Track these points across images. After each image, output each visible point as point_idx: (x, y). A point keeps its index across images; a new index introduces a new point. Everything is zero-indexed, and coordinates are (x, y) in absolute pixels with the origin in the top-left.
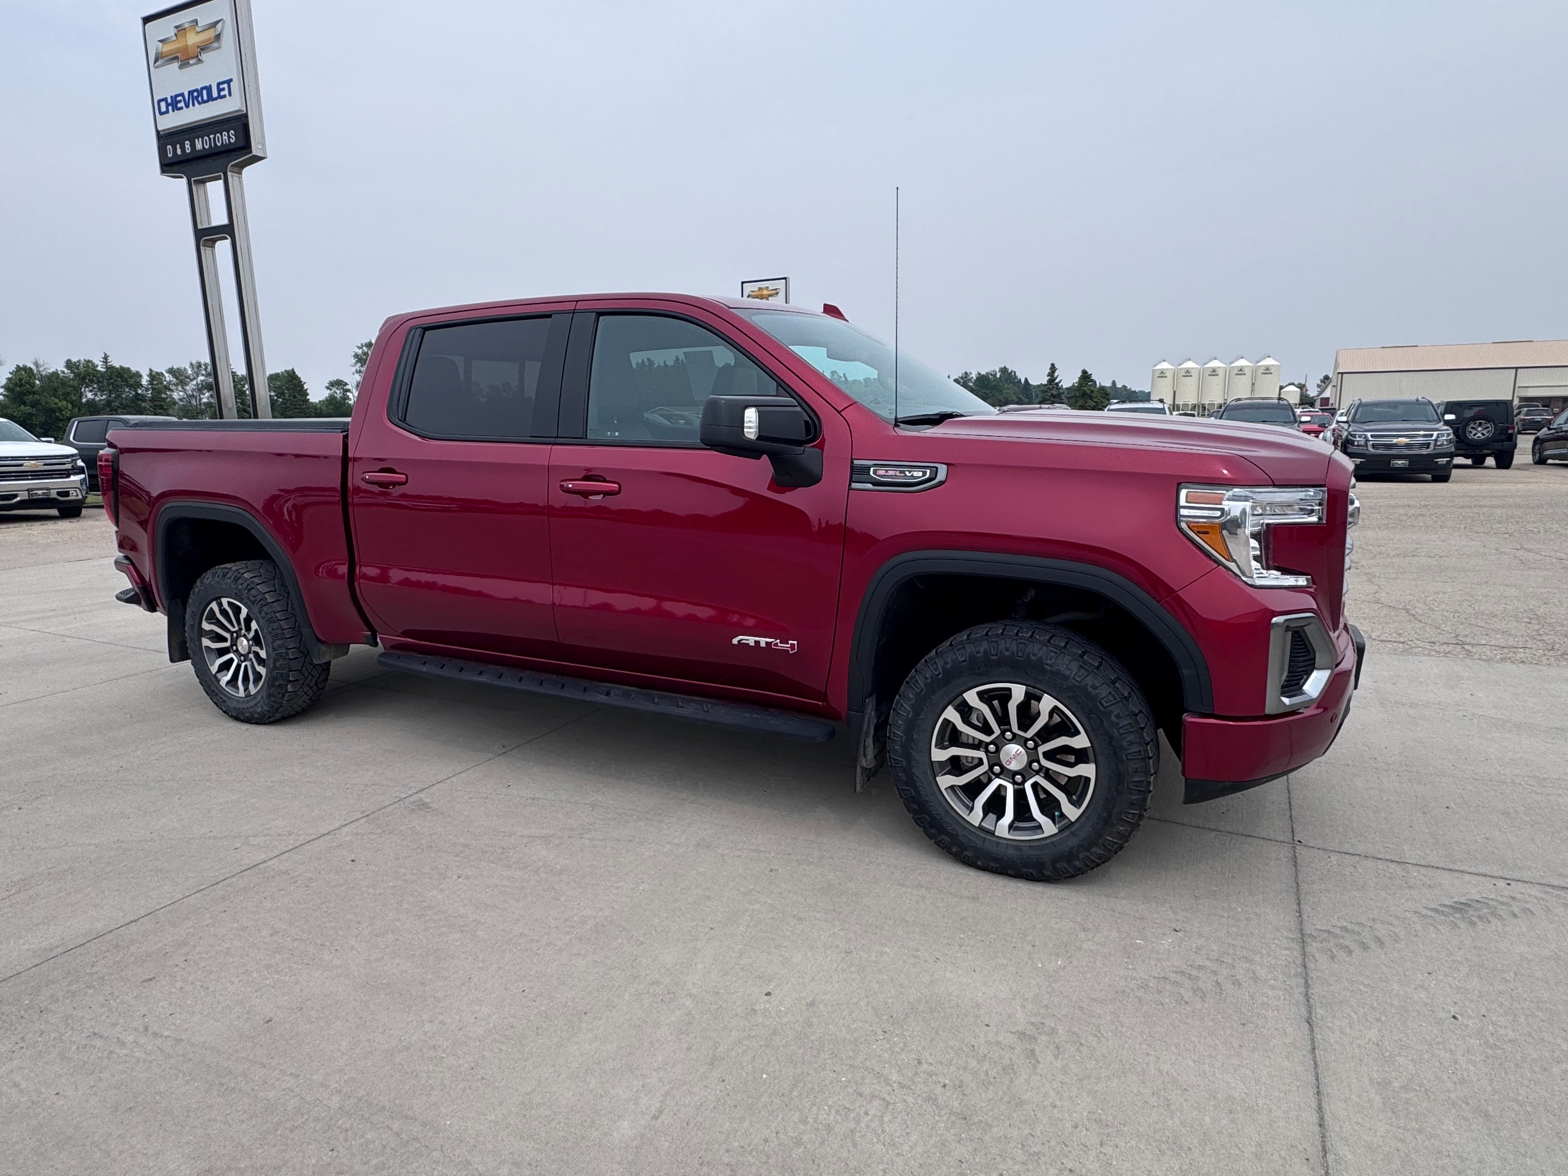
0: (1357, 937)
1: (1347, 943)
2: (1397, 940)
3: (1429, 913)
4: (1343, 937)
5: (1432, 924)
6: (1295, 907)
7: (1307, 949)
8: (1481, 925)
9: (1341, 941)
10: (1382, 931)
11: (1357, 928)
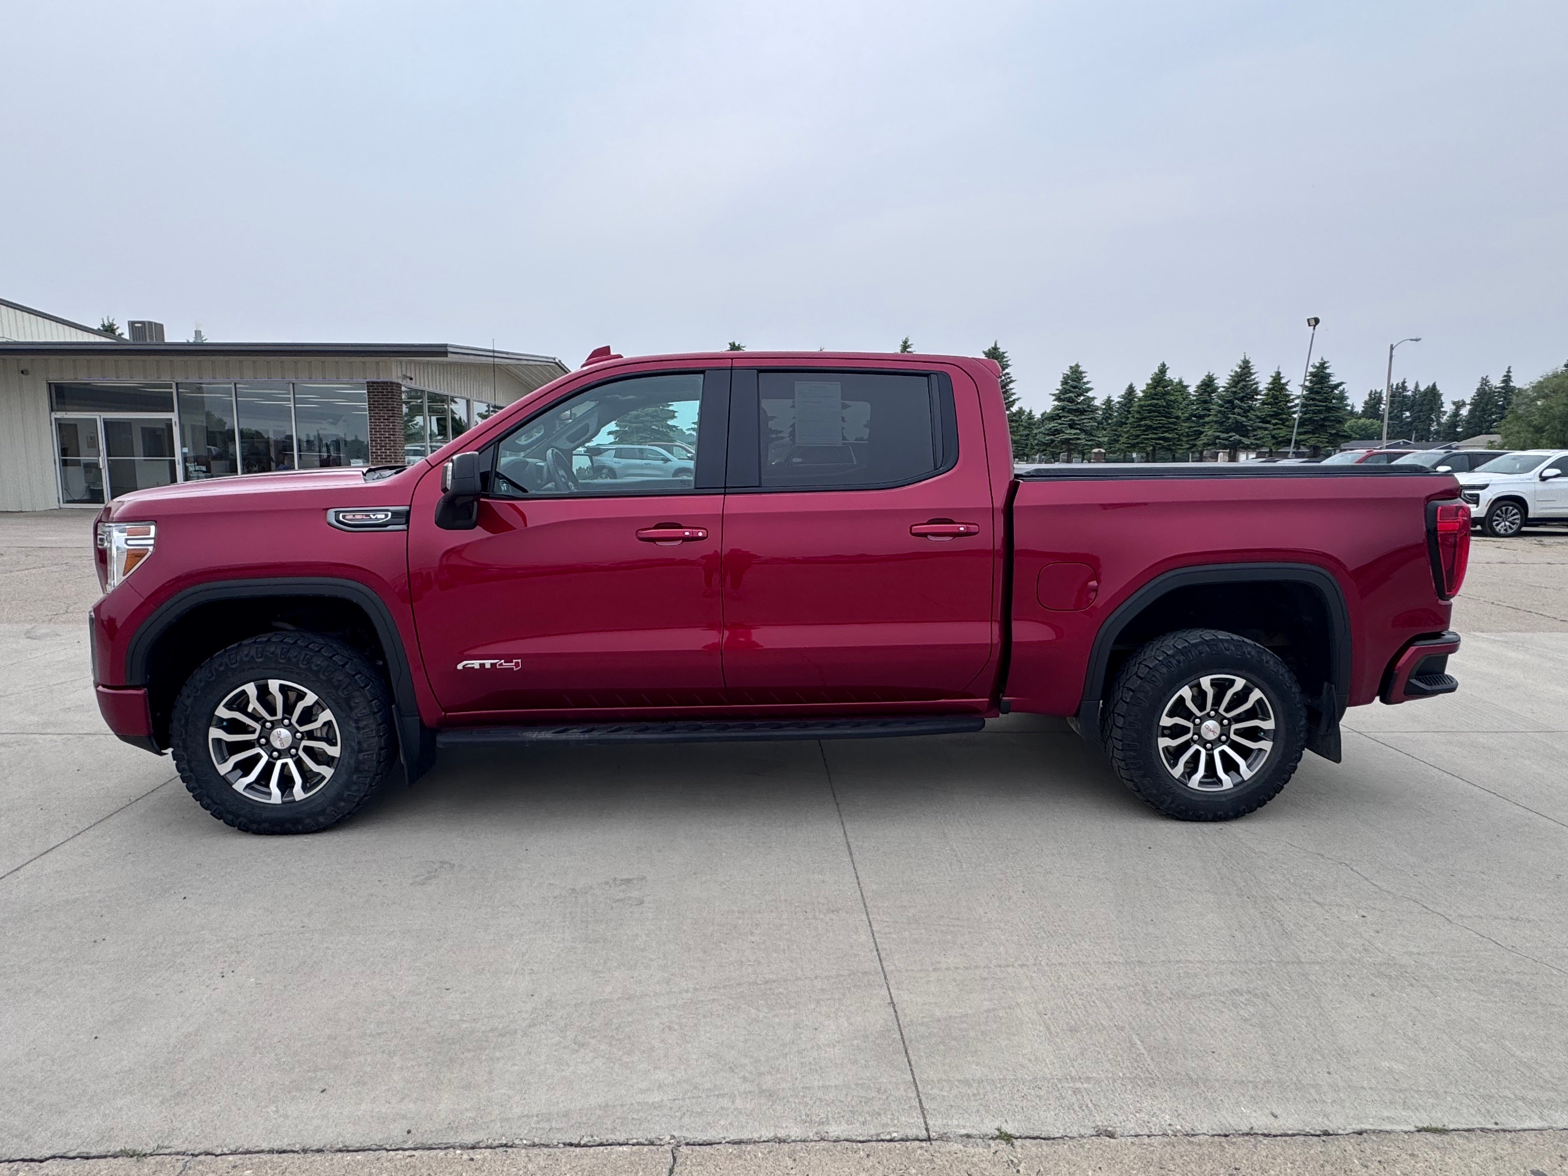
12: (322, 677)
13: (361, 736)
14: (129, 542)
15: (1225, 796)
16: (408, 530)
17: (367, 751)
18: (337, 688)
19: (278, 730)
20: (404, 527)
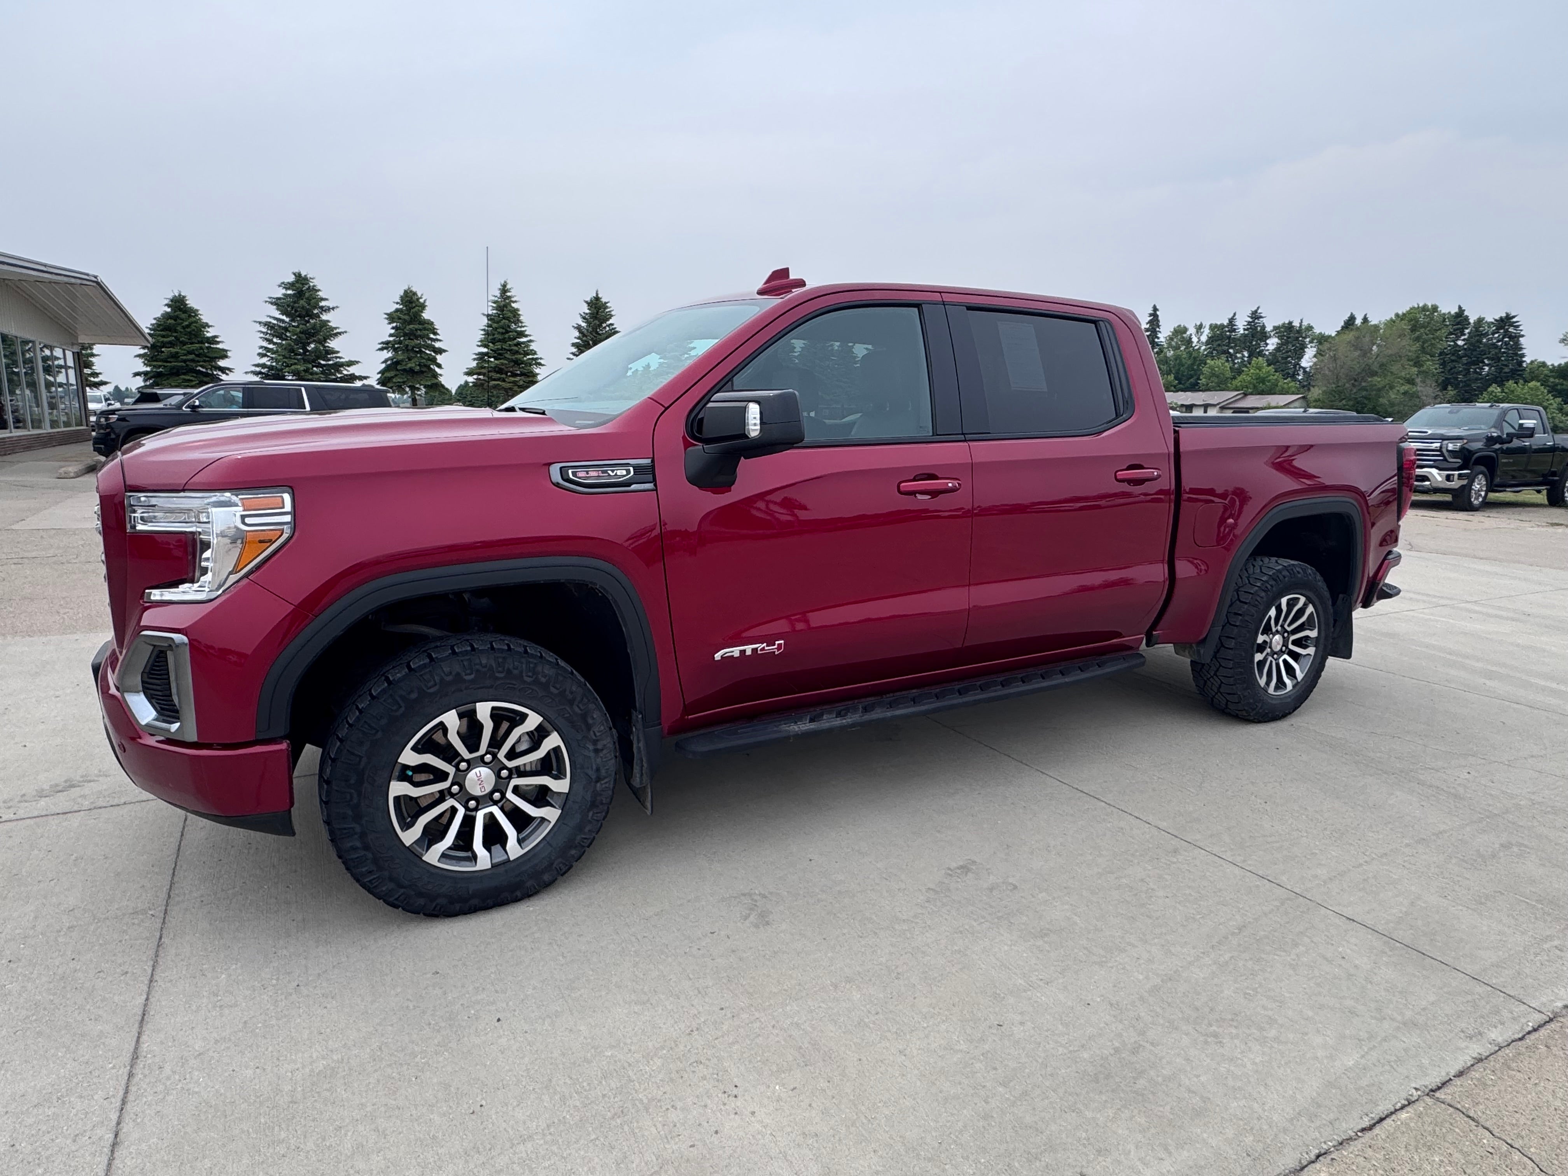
12: (552, 689)
13: (599, 760)
14: (248, 520)
15: (1290, 697)
16: (656, 490)
17: (605, 778)
18: (571, 702)
19: (477, 770)
20: (650, 486)
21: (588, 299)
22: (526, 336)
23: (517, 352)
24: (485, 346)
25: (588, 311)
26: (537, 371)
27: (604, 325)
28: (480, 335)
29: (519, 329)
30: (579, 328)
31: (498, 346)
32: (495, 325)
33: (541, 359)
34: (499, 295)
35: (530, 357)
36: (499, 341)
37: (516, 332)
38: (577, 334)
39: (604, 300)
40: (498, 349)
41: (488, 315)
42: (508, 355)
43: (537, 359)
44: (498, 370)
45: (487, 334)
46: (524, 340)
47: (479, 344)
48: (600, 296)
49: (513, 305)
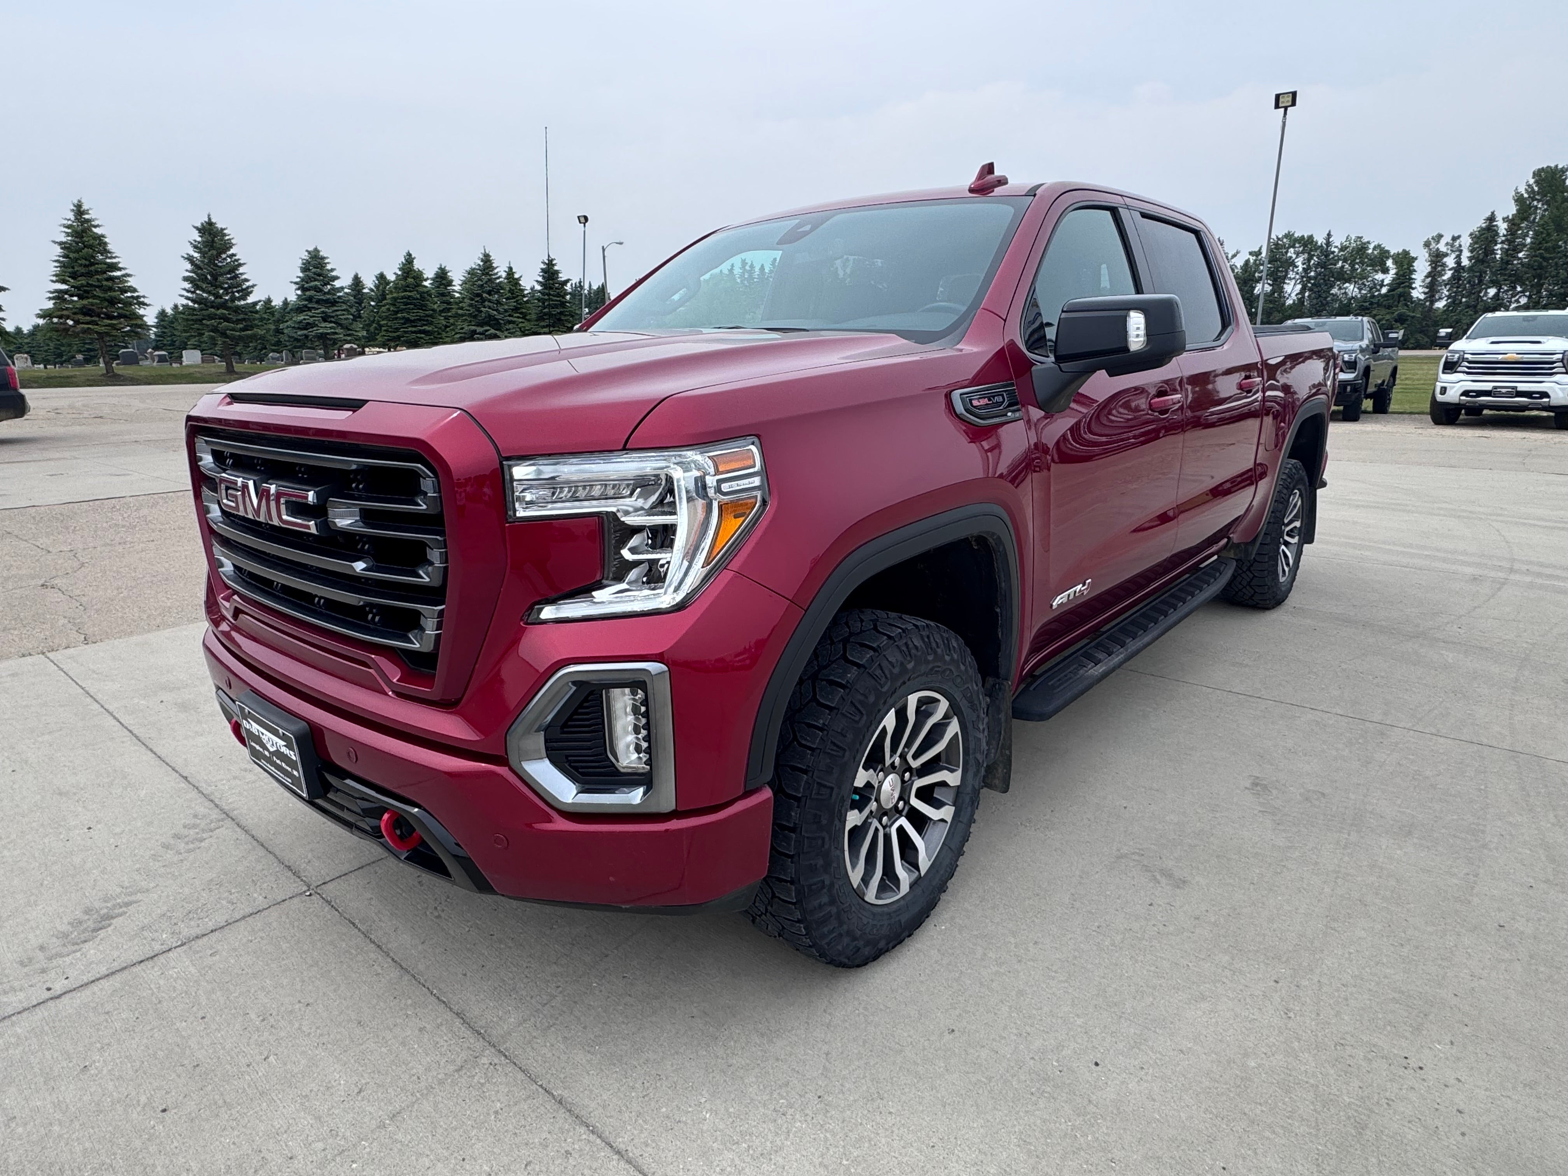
0: (186, 840)
1: (192, 832)
2: (154, 857)
3: (133, 898)
4: (197, 833)
5: (126, 888)
6: (254, 833)
7: (217, 811)
8: (79, 914)
9: (197, 830)
10: (169, 855)
11: (191, 846)
14: (723, 487)
19: (889, 778)
21: (199, 225)
22: (120, 269)
23: (111, 289)
24: (64, 282)
25: (199, 239)
26: (141, 312)
27: (224, 256)
28: (52, 268)
29: (108, 261)
30: (190, 259)
31: (82, 281)
32: (72, 255)
33: (144, 297)
34: (73, 218)
35: (129, 294)
36: (82, 275)
37: (106, 263)
38: (189, 266)
39: (219, 226)
40: (83, 286)
41: (60, 243)
42: (98, 292)
43: (138, 297)
44: (86, 311)
45: (63, 265)
46: (118, 273)
47: (54, 278)
48: (213, 220)
49: (95, 230)
